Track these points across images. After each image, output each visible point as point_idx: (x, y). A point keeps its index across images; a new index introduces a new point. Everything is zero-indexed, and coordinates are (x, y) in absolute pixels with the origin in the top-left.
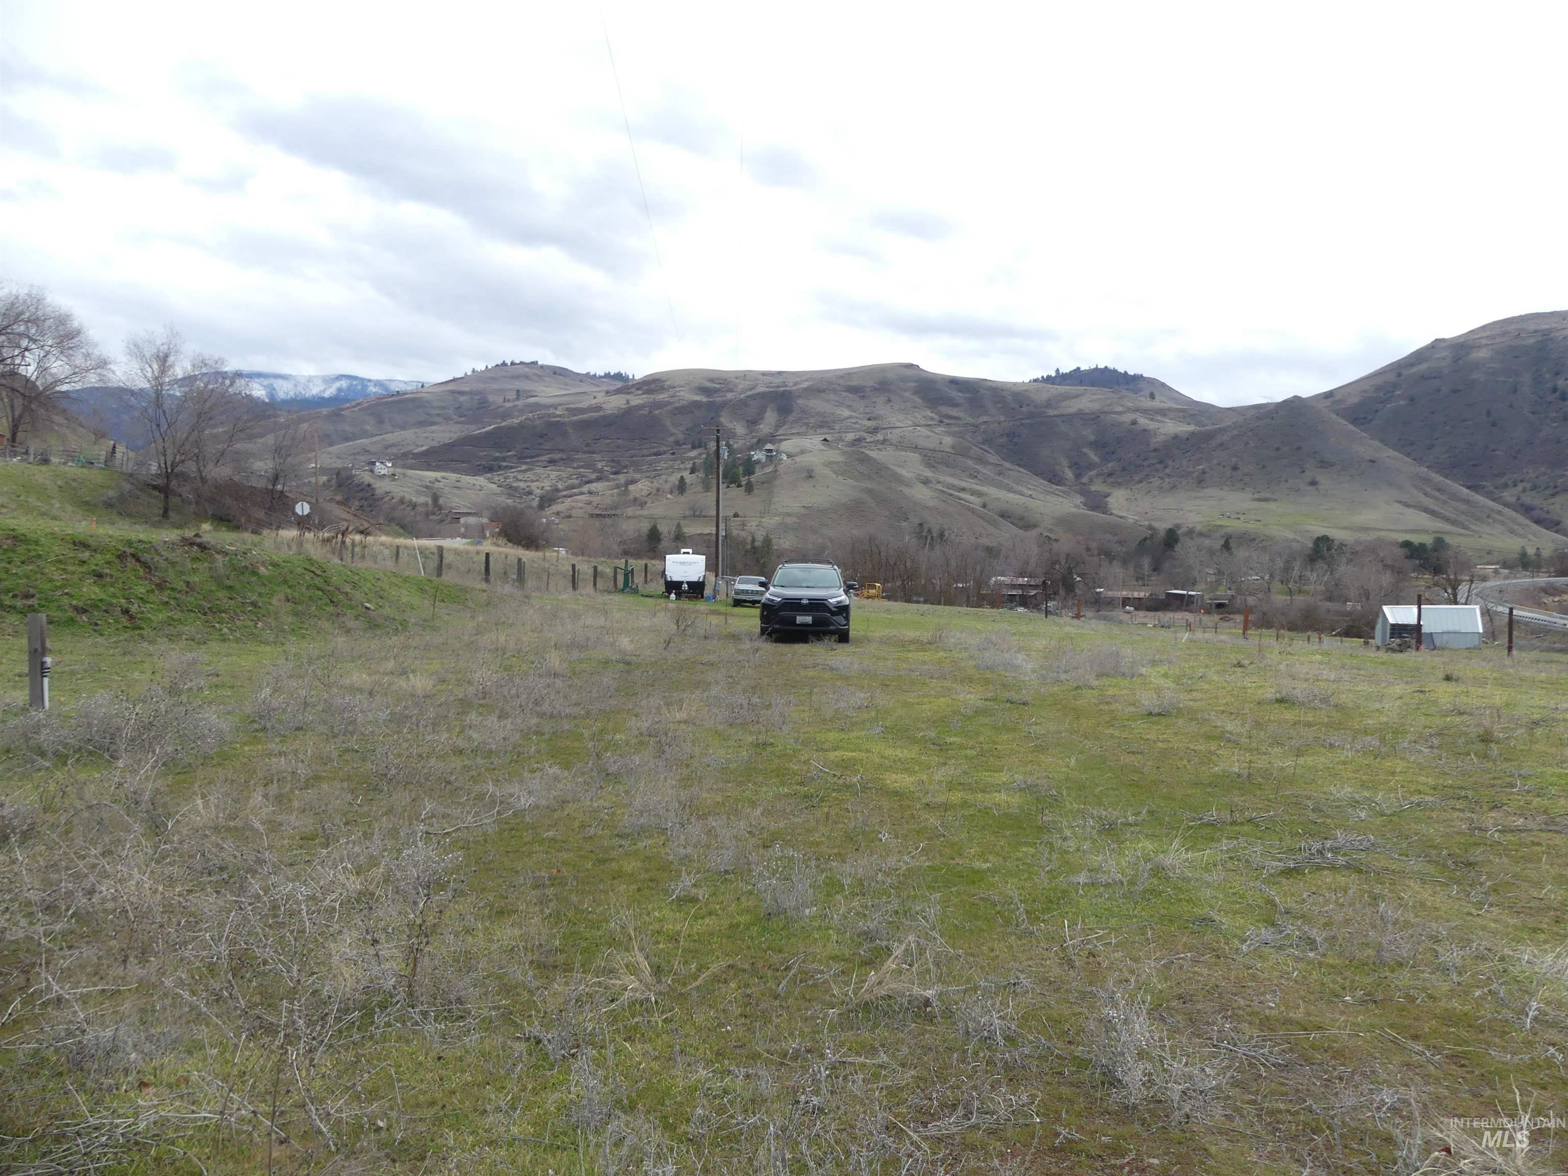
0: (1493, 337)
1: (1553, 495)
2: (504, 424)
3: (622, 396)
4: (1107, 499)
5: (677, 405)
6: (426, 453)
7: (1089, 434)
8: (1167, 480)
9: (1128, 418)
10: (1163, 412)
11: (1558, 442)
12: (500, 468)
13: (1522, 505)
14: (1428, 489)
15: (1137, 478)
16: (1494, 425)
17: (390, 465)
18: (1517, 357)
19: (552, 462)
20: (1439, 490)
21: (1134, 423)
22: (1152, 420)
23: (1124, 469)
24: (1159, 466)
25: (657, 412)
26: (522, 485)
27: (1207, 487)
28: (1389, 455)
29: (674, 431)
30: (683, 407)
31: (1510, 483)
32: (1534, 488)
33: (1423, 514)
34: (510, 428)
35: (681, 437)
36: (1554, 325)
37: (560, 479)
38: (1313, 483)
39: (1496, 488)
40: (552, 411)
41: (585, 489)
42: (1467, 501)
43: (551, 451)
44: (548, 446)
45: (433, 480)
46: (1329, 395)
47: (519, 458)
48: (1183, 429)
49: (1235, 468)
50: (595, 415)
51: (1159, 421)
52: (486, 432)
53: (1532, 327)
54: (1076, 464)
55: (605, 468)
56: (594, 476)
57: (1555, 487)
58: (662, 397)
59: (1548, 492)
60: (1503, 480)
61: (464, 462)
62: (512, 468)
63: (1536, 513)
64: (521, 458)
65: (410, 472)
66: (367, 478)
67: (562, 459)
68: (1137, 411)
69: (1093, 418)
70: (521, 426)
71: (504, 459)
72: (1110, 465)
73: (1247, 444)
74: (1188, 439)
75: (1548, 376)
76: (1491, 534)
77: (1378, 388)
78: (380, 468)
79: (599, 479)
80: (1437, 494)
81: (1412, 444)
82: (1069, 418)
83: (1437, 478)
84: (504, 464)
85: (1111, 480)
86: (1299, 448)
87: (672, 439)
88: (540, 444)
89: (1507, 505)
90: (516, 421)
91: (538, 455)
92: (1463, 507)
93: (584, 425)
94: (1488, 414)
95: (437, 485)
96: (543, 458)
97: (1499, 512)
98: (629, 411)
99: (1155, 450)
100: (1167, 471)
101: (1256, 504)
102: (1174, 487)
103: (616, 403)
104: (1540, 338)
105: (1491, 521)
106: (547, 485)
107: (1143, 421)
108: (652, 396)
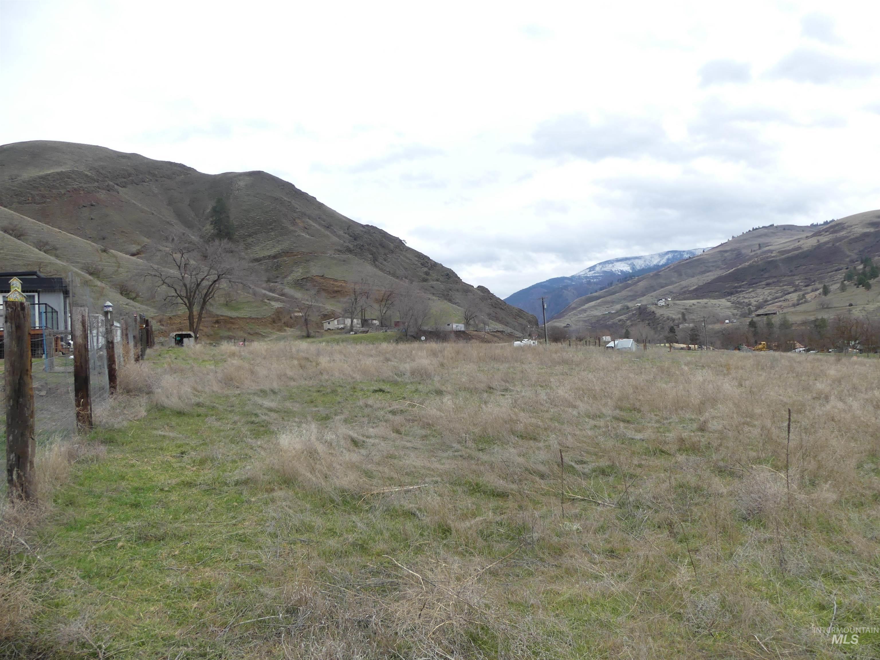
2: (740, 267)
3: (816, 238)
5: (852, 237)
6: (696, 290)
12: (737, 292)
17: (670, 299)
19: (768, 285)
25: (838, 244)
26: (746, 300)
29: (849, 253)
30: (857, 238)
34: (744, 269)
35: (854, 256)
37: (770, 294)
40: (769, 254)
41: (783, 299)
43: (767, 278)
44: (766, 275)
45: (691, 304)
47: (749, 285)
50: (796, 252)
52: (729, 273)
55: (800, 284)
56: (792, 290)
58: (843, 233)
61: (716, 292)
62: (743, 291)
64: (751, 284)
65: (678, 302)
66: (653, 308)
67: (774, 282)
70: (750, 266)
71: (740, 287)
78: (662, 303)
79: (795, 291)
84: (739, 290)
87: (848, 260)
88: (762, 275)
90: (747, 264)
91: (761, 282)
93: (790, 260)
95: (693, 307)
96: (763, 283)
98: (819, 247)
103: (813, 242)
106: (761, 299)
108: (836, 234)
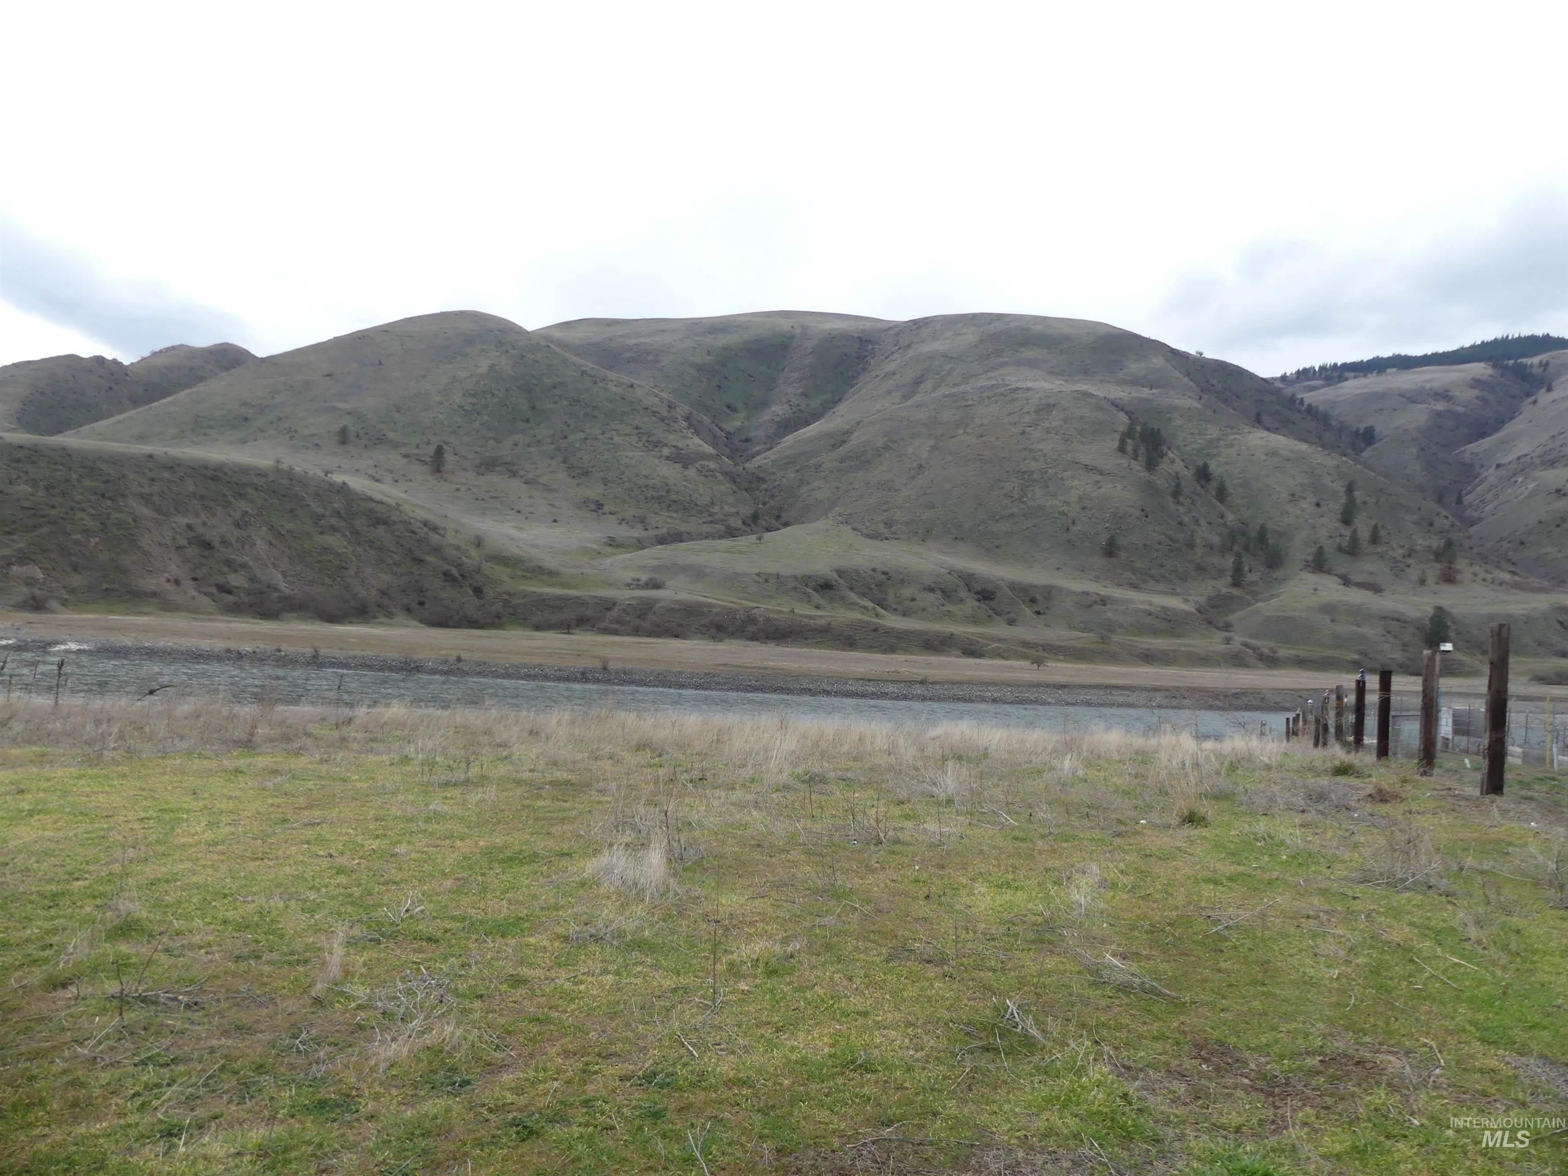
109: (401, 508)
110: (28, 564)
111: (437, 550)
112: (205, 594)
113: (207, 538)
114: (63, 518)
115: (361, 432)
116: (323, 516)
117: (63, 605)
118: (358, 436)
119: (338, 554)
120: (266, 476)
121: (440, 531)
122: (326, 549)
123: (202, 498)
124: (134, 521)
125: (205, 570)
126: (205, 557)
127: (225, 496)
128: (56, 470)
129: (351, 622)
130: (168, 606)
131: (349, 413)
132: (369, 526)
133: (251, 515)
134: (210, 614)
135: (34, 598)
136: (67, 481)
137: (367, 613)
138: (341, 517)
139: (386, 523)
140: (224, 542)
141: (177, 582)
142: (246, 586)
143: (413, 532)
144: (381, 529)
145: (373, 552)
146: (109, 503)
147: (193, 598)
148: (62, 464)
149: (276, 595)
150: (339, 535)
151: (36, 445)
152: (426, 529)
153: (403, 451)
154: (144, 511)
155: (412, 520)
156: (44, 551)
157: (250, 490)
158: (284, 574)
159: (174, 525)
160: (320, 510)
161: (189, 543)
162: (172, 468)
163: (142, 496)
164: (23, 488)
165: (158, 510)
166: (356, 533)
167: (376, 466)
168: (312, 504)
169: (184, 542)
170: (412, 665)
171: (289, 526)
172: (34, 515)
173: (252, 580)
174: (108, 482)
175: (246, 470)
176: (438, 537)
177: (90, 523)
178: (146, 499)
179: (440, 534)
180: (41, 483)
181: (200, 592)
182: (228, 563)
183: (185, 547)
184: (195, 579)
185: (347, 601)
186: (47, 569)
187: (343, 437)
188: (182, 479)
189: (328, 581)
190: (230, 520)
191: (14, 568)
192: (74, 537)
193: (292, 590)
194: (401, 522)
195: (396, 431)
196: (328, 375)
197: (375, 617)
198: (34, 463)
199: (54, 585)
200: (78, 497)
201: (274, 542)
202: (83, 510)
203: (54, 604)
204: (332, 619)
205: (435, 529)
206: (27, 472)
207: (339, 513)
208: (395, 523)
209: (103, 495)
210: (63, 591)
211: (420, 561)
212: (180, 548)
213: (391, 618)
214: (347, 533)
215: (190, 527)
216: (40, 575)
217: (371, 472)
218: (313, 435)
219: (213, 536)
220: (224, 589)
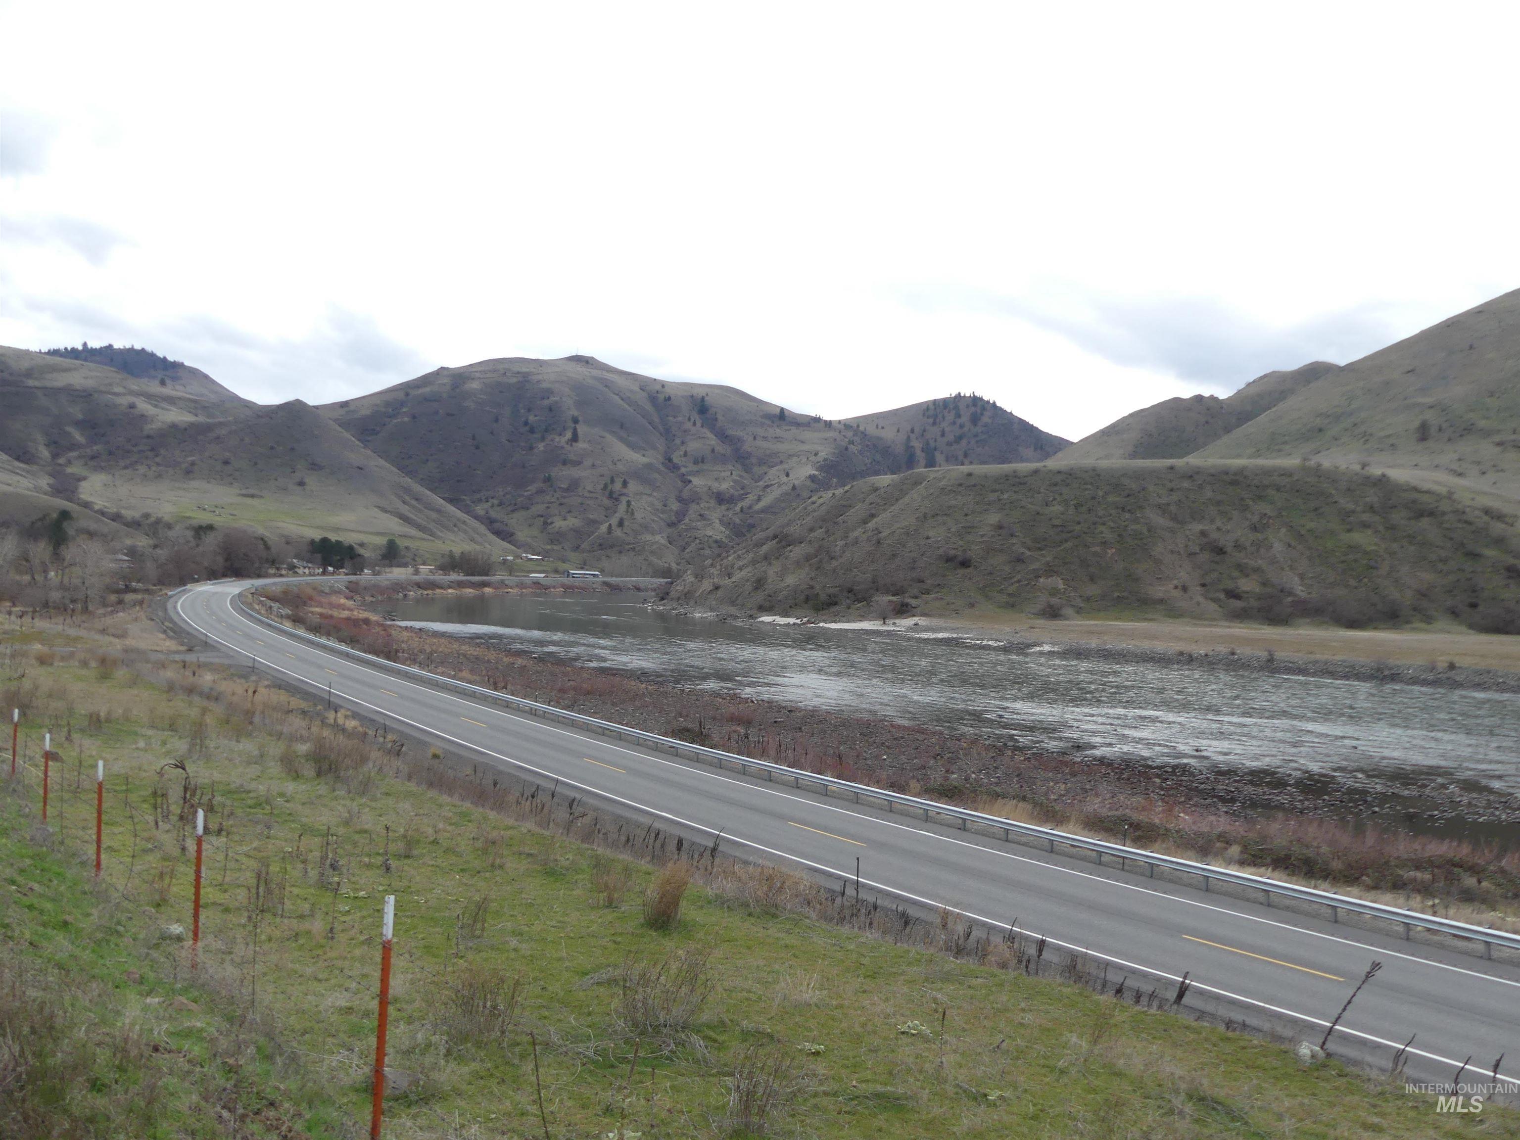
0: (485, 372)
1: (513, 511)
4: (83, 484)
7: (77, 412)
8: (154, 468)
9: (124, 401)
10: (171, 400)
11: (524, 467)
13: (489, 518)
14: (407, 498)
15: (122, 463)
16: (477, 448)
18: (501, 392)
20: (417, 499)
21: (132, 406)
22: (156, 406)
23: (110, 453)
24: (150, 454)
27: (194, 479)
28: (378, 465)
31: (483, 498)
32: (500, 504)
33: (397, 519)
36: (533, 370)
38: (301, 484)
39: (473, 502)
42: (439, 511)
46: (344, 405)
48: (189, 418)
49: (226, 463)
51: (163, 409)
53: (516, 368)
54: (55, 443)
57: (515, 505)
59: (510, 508)
60: (478, 496)
63: (497, 526)
68: (142, 395)
69: (85, 396)
72: (95, 448)
73: (242, 440)
74: (186, 429)
75: (522, 411)
76: (454, 541)
77: (388, 404)
80: (413, 502)
81: (410, 457)
82: (53, 392)
83: (418, 488)
85: (92, 463)
86: (292, 449)
89: (476, 517)
92: (434, 515)
94: (474, 438)
97: (464, 522)
99: (148, 437)
100: (158, 460)
101: (240, 499)
102: (159, 476)
104: (521, 379)
105: (456, 529)
107: (143, 406)
109: (1455, 496)
110: (1052, 576)
111: (1499, 542)
112: (1214, 600)
113: (1221, 544)
114: (1085, 533)
115: (1444, 426)
116: (1353, 512)
117: (1078, 612)
118: (1440, 430)
119: (1366, 553)
120: (1291, 475)
121: (1507, 519)
122: (1353, 548)
123: (1219, 503)
124: (1149, 531)
125: (1214, 575)
126: (1217, 563)
127: (1242, 499)
128: (1086, 489)
129: (1375, 628)
130: (1174, 613)
131: (1431, 407)
132: (1409, 519)
133: (1270, 517)
134: (1215, 620)
135: (1051, 606)
136: (1093, 498)
137: (1397, 617)
138: (1374, 512)
139: (1431, 514)
140: (1238, 546)
141: (1185, 589)
142: (1257, 590)
143: (1466, 522)
144: (1425, 522)
145: (1412, 548)
146: (1128, 516)
147: (1198, 604)
148: (1091, 484)
149: (1290, 599)
150: (1369, 532)
151: (1072, 469)
152: (1486, 518)
153: (1497, 438)
154: (1159, 520)
155: (1468, 510)
156: (1066, 563)
157: (1271, 492)
158: (1302, 577)
159: (1188, 532)
160: (1351, 506)
161: (1201, 549)
162: (1191, 476)
163: (1159, 506)
164: (1057, 508)
165: (1174, 519)
166: (1392, 528)
167: (1460, 460)
168: (1342, 501)
169: (1197, 549)
170: (1386, 673)
171: (1312, 525)
172: (1062, 532)
173: (1264, 584)
174: (1128, 496)
175: (1268, 472)
176: (1503, 526)
177: (1109, 536)
178: (1163, 509)
179: (1507, 523)
180: (1072, 503)
181: (1206, 598)
182: (1242, 569)
183: (1195, 554)
184: (1203, 585)
185: (1374, 605)
186: (1067, 580)
187: (1423, 433)
188: (1200, 487)
189: (1353, 582)
190: (1248, 523)
191: (1041, 580)
192: (1093, 549)
193: (1309, 593)
194: (1454, 512)
195: (1488, 418)
196: (1409, 372)
197: (1408, 622)
198: (1068, 485)
199: (1072, 594)
200: (1101, 513)
201: (1293, 543)
202: (1104, 524)
203: (1068, 611)
204: (1353, 624)
205: (1500, 517)
206: (1061, 494)
207: (1372, 507)
208: (1444, 513)
209: (1123, 509)
210: (1079, 600)
211: (1474, 556)
212: (1191, 554)
213: (1430, 623)
214: (1381, 528)
215: (1203, 533)
216: (1061, 586)
217: (1455, 466)
218: (1389, 436)
219: (1226, 540)
220: (1233, 594)
